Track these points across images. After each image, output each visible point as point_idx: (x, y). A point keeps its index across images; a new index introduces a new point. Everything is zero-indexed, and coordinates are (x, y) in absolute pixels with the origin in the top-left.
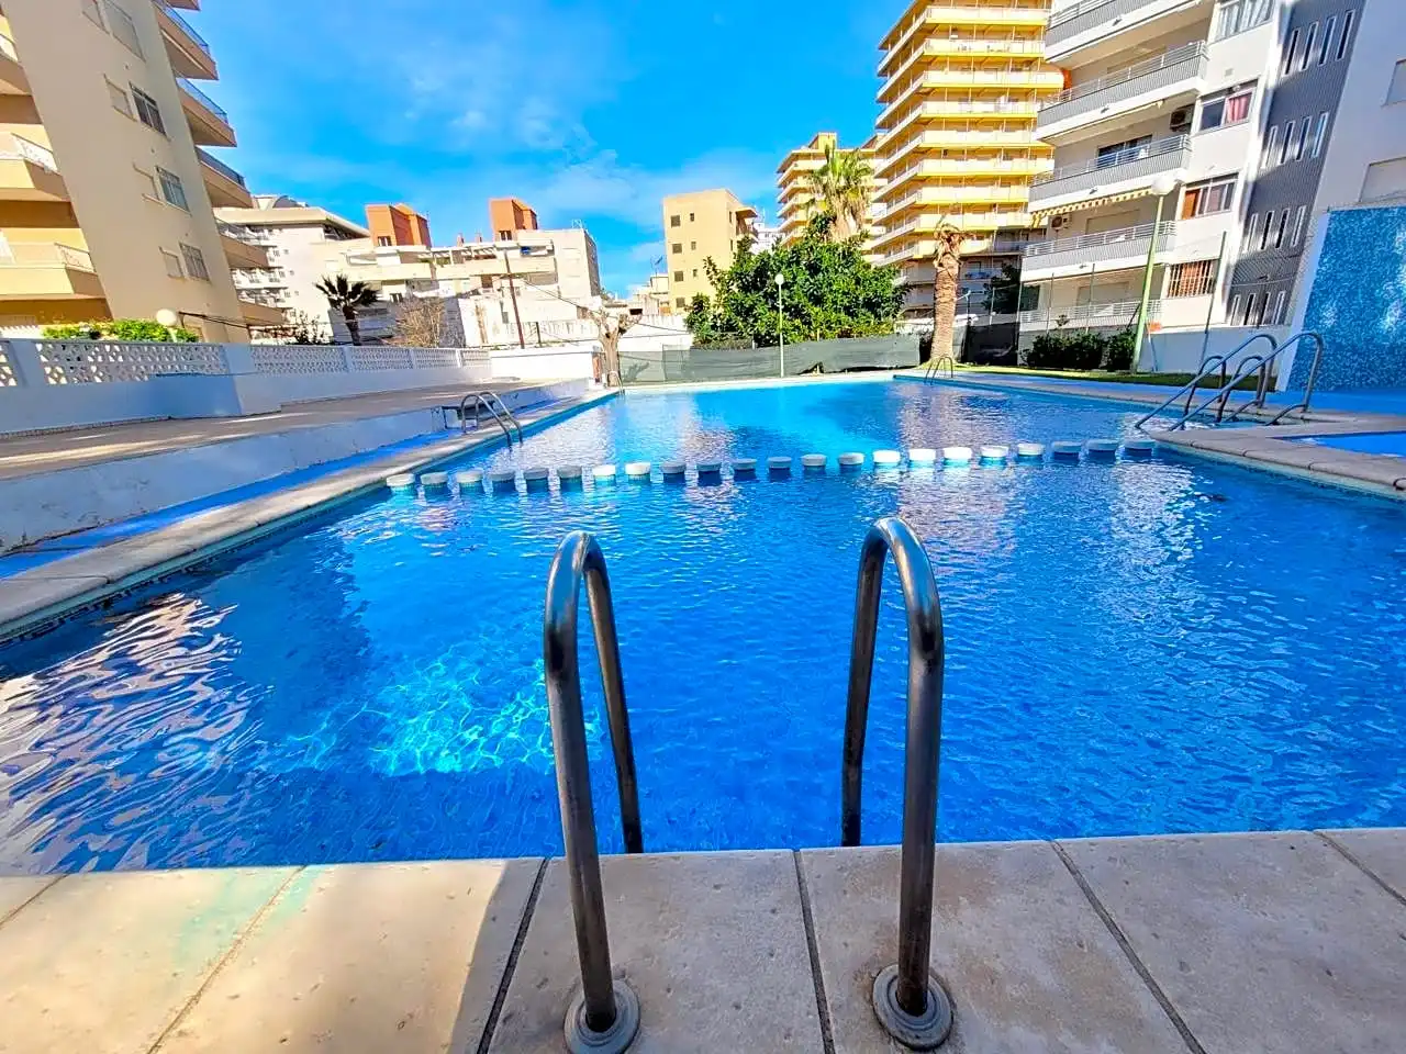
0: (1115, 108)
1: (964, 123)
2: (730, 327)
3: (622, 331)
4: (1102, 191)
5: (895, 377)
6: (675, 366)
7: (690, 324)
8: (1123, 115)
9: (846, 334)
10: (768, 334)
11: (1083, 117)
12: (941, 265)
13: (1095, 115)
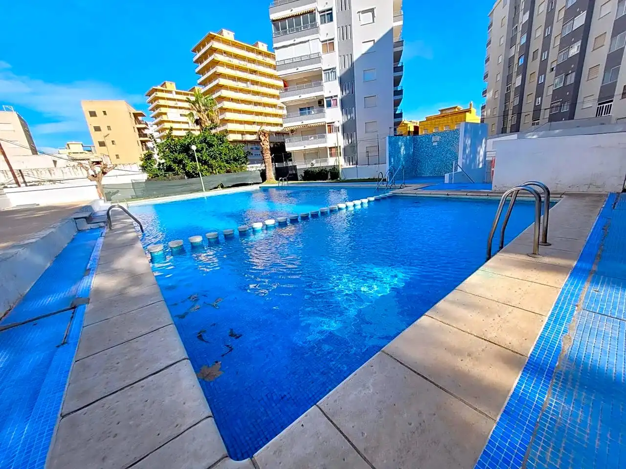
0: (304, 96)
1: (237, 89)
2: (169, 169)
3: (104, 173)
4: (305, 122)
5: (260, 187)
6: (142, 191)
7: (144, 168)
8: (306, 99)
9: (228, 172)
10: (194, 172)
11: (293, 98)
12: (263, 144)
13: (297, 98)
